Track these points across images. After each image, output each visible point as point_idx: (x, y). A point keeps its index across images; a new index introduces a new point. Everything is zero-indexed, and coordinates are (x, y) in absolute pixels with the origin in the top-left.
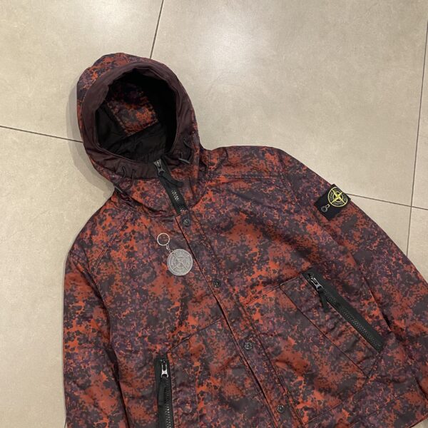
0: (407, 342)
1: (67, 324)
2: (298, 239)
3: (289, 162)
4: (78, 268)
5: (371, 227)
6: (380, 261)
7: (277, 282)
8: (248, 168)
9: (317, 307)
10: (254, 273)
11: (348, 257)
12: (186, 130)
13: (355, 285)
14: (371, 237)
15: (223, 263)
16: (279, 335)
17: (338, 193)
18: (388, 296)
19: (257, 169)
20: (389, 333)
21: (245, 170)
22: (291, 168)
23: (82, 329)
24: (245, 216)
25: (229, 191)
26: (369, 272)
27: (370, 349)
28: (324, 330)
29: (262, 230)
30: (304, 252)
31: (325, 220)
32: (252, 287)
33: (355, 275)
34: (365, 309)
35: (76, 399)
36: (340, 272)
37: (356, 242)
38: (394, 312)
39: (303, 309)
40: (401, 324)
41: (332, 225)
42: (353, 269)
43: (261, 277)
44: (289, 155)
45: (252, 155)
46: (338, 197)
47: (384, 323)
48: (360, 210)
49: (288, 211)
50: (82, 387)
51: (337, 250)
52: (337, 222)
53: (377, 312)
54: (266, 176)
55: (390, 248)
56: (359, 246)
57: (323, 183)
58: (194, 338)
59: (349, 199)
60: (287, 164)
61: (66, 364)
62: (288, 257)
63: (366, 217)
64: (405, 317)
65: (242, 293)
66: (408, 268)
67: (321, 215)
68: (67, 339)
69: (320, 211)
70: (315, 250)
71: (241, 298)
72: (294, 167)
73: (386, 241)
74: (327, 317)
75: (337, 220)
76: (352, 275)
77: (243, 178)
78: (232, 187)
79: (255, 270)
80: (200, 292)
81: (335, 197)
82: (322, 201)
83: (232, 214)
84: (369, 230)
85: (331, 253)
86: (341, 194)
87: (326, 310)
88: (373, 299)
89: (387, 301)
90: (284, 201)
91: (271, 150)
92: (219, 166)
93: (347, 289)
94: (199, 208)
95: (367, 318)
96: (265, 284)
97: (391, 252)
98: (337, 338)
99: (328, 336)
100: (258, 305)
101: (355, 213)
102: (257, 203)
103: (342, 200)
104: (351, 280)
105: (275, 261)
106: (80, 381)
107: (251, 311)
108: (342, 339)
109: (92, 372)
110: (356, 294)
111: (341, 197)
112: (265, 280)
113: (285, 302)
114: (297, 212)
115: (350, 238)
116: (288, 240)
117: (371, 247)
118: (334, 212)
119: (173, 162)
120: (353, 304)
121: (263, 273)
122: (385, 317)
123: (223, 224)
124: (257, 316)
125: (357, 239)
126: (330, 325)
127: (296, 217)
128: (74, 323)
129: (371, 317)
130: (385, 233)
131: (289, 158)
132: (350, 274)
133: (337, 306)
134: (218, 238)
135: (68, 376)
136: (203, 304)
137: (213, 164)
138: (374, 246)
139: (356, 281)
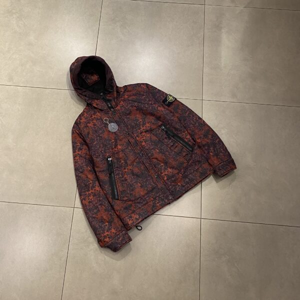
0: (202, 147)
1: (74, 152)
2: (155, 113)
3: (151, 87)
4: (76, 132)
7: (150, 131)
8: (135, 91)
9: (166, 138)
11: (175, 117)
12: (110, 79)
13: (179, 127)
14: (185, 111)
15: (129, 126)
16: (152, 149)
18: (193, 131)
19: (138, 91)
20: (195, 144)
21: (134, 92)
22: (152, 90)
23: (80, 153)
24: (135, 108)
26: (185, 124)
27: (188, 151)
28: (170, 146)
29: (142, 112)
30: (158, 118)
31: (167, 107)
32: (141, 134)
33: (178, 124)
34: (184, 136)
35: (80, 177)
36: (172, 123)
38: (196, 137)
39: (161, 139)
40: (199, 141)
41: (170, 108)
43: (143, 129)
44: (151, 85)
45: (136, 87)
47: (192, 141)
49: (151, 104)
50: (82, 172)
52: (172, 107)
53: (188, 137)
54: (142, 93)
55: (193, 114)
56: (180, 115)
57: (165, 94)
58: (121, 153)
59: (176, 99)
61: (75, 166)
62: (153, 121)
63: (182, 104)
64: (200, 138)
65: (137, 136)
66: (200, 121)
68: (74, 157)
69: (165, 104)
70: (162, 116)
71: (137, 138)
73: (191, 112)
74: (170, 141)
77: (134, 95)
78: (130, 99)
79: (141, 127)
80: (122, 137)
81: (170, 98)
82: (165, 100)
83: (130, 108)
84: (184, 109)
85: (168, 116)
86: (172, 97)
87: (170, 139)
88: (186, 132)
89: (193, 133)
90: (149, 101)
91: (143, 84)
92: (124, 92)
93: (176, 129)
94: (118, 108)
95: (185, 140)
96: (145, 132)
97: (193, 116)
98: (175, 149)
99: (171, 148)
100: (144, 139)
101: (178, 103)
102: (139, 102)
103: (172, 99)
104: (177, 126)
105: (148, 123)
106: (81, 170)
107: (141, 142)
108: (177, 149)
109: (85, 166)
110: (180, 131)
112: (145, 130)
113: (154, 138)
114: (154, 104)
115: (177, 112)
116: (152, 114)
118: (170, 104)
119: (107, 92)
120: (179, 135)
121: (144, 128)
122: (193, 139)
123: (128, 112)
124: (144, 144)
125: (180, 113)
126: (172, 144)
127: (154, 105)
128: (77, 151)
129: (187, 139)
130: (190, 109)
132: (176, 123)
133: (173, 137)
134: (126, 118)
135: (76, 170)
136: (123, 140)
137: (121, 91)
138: (187, 114)
139: (179, 126)
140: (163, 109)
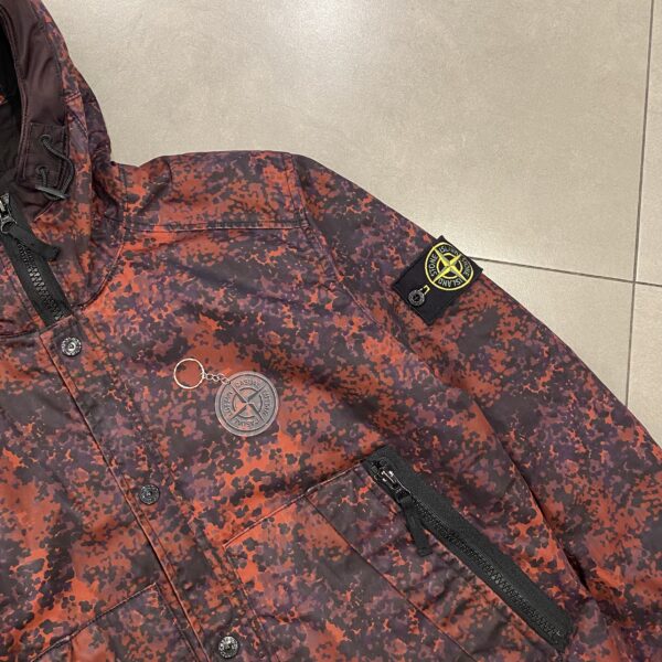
0: (630, 624)
2: (344, 375)
3: (327, 186)
5: (534, 337)
6: (559, 421)
7: (299, 486)
8: (223, 206)
9: (399, 543)
10: (240, 464)
11: (471, 416)
12: (46, 111)
13: (492, 486)
14: (534, 362)
15: (164, 443)
16: (305, 619)
17: (449, 258)
18: (580, 507)
19: (243, 206)
20: (582, 601)
21: (216, 210)
22: (331, 201)
24: (214, 325)
25: (173, 264)
26: (530, 448)
27: (535, 645)
28: (419, 599)
29: (258, 358)
30: (361, 408)
31: (418, 323)
32: (236, 499)
33: (491, 462)
34: (520, 544)
36: (453, 455)
37: (497, 376)
38: (596, 547)
39: (367, 550)
40: (613, 579)
41: (437, 334)
42: (486, 446)
43: (257, 474)
44: (327, 170)
45: (229, 173)
46: (450, 266)
47: (571, 578)
48: (506, 295)
49: (319, 309)
51: (441, 400)
52: (448, 328)
53: (550, 552)
54: (266, 223)
55: (581, 385)
56: (502, 384)
57: (412, 234)
58: (85, 636)
59: (478, 270)
60: (323, 192)
62: (324, 422)
63: (519, 311)
64: (623, 559)
65: (213, 515)
66: (623, 435)
67: (409, 313)
69: (407, 302)
70: (386, 401)
71: (210, 528)
72: (341, 199)
73: (569, 372)
74: (427, 566)
75: (448, 322)
76: (483, 462)
77: (216, 232)
78: (182, 254)
79: (244, 456)
80: (103, 519)
81: (442, 266)
82: (411, 278)
83: (181, 321)
84: (529, 343)
85: (425, 408)
86: (456, 258)
87: (424, 550)
88: (539, 519)
89: (578, 520)
90: (309, 283)
91: (280, 160)
92: (150, 203)
93: (473, 495)
94: (101, 309)
95: (526, 567)
96: (268, 490)
97: (583, 399)
98: (451, 618)
99: (429, 614)
100: (252, 544)
101: (491, 303)
102: (242, 290)
103: (459, 273)
104: (480, 473)
105: (292, 432)
107: (236, 559)
108: (466, 621)
110: (497, 508)
111: (458, 266)
112: (266, 480)
113: (322, 533)
114: (341, 308)
115: (482, 365)
116: (320, 379)
117: (534, 385)
118: (440, 305)
120: (491, 533)
121: (264, 464)
122: (574, 561)
123: (160, 347)
124: (248, 572)
125: (499, 368)
126: (433, 587)
127: (338, 321)
129: (534, 564)
130: (568, 350)
131: (327, 177)
132: (477, 459)
133: (449, 538)
134: (151, 382)
136: (114, 548)
137: (133, 199)
138: (542, 383)
139: (493, 476)
140: (398, 356)
